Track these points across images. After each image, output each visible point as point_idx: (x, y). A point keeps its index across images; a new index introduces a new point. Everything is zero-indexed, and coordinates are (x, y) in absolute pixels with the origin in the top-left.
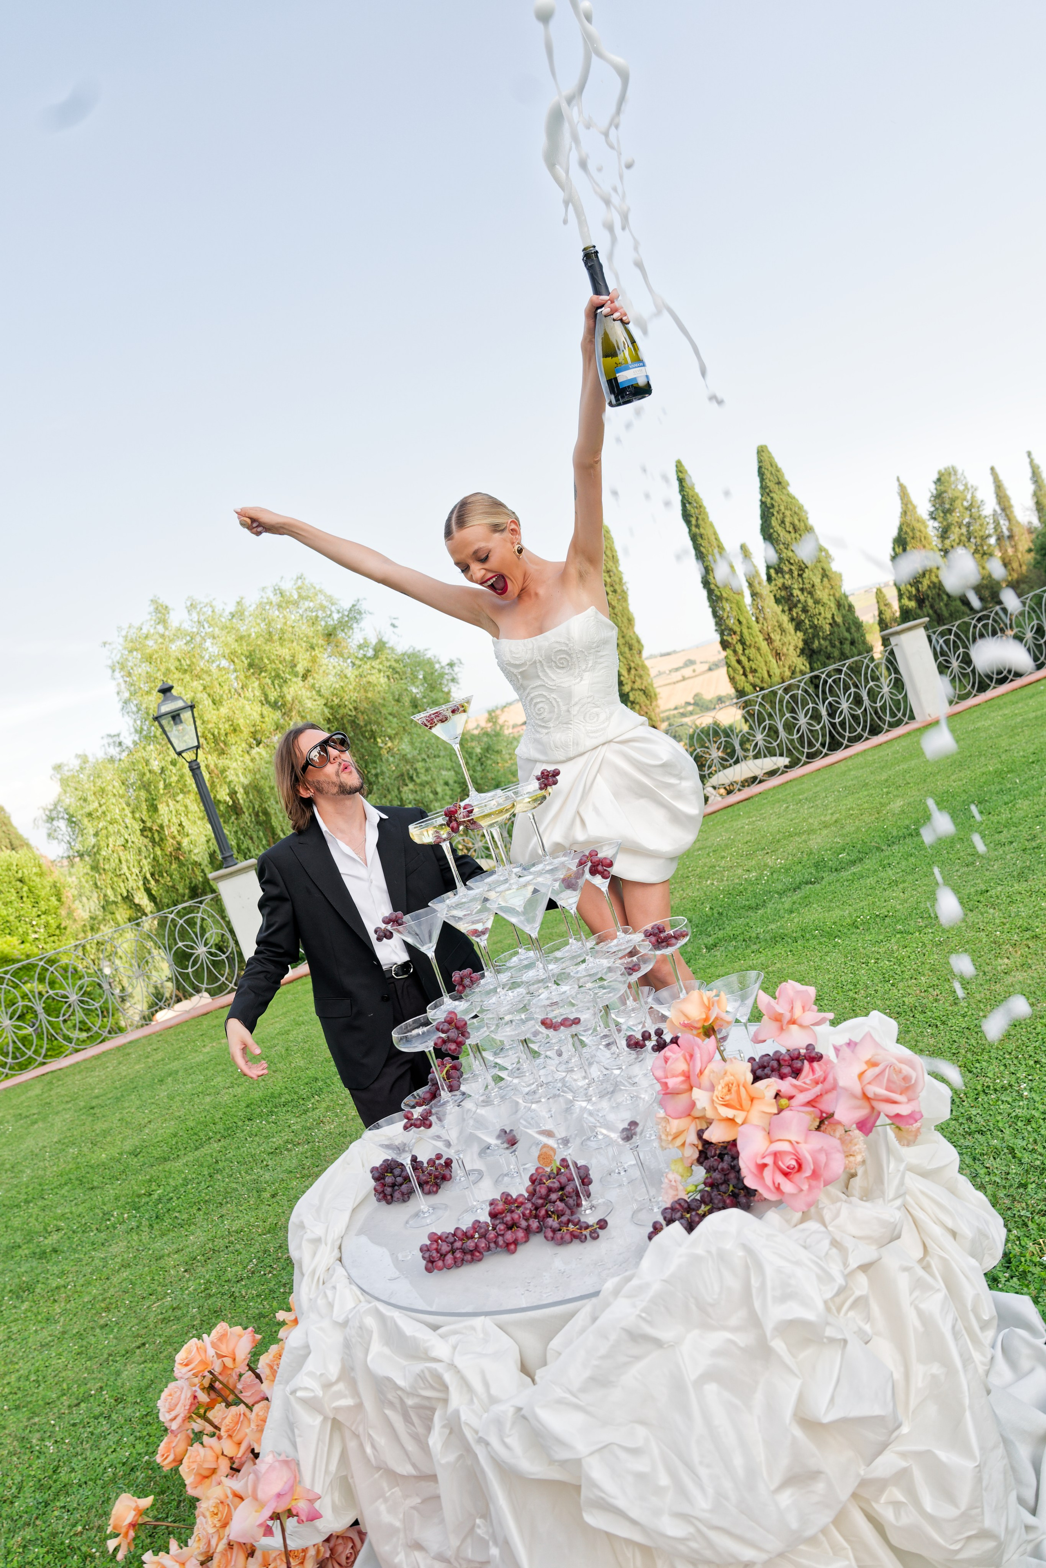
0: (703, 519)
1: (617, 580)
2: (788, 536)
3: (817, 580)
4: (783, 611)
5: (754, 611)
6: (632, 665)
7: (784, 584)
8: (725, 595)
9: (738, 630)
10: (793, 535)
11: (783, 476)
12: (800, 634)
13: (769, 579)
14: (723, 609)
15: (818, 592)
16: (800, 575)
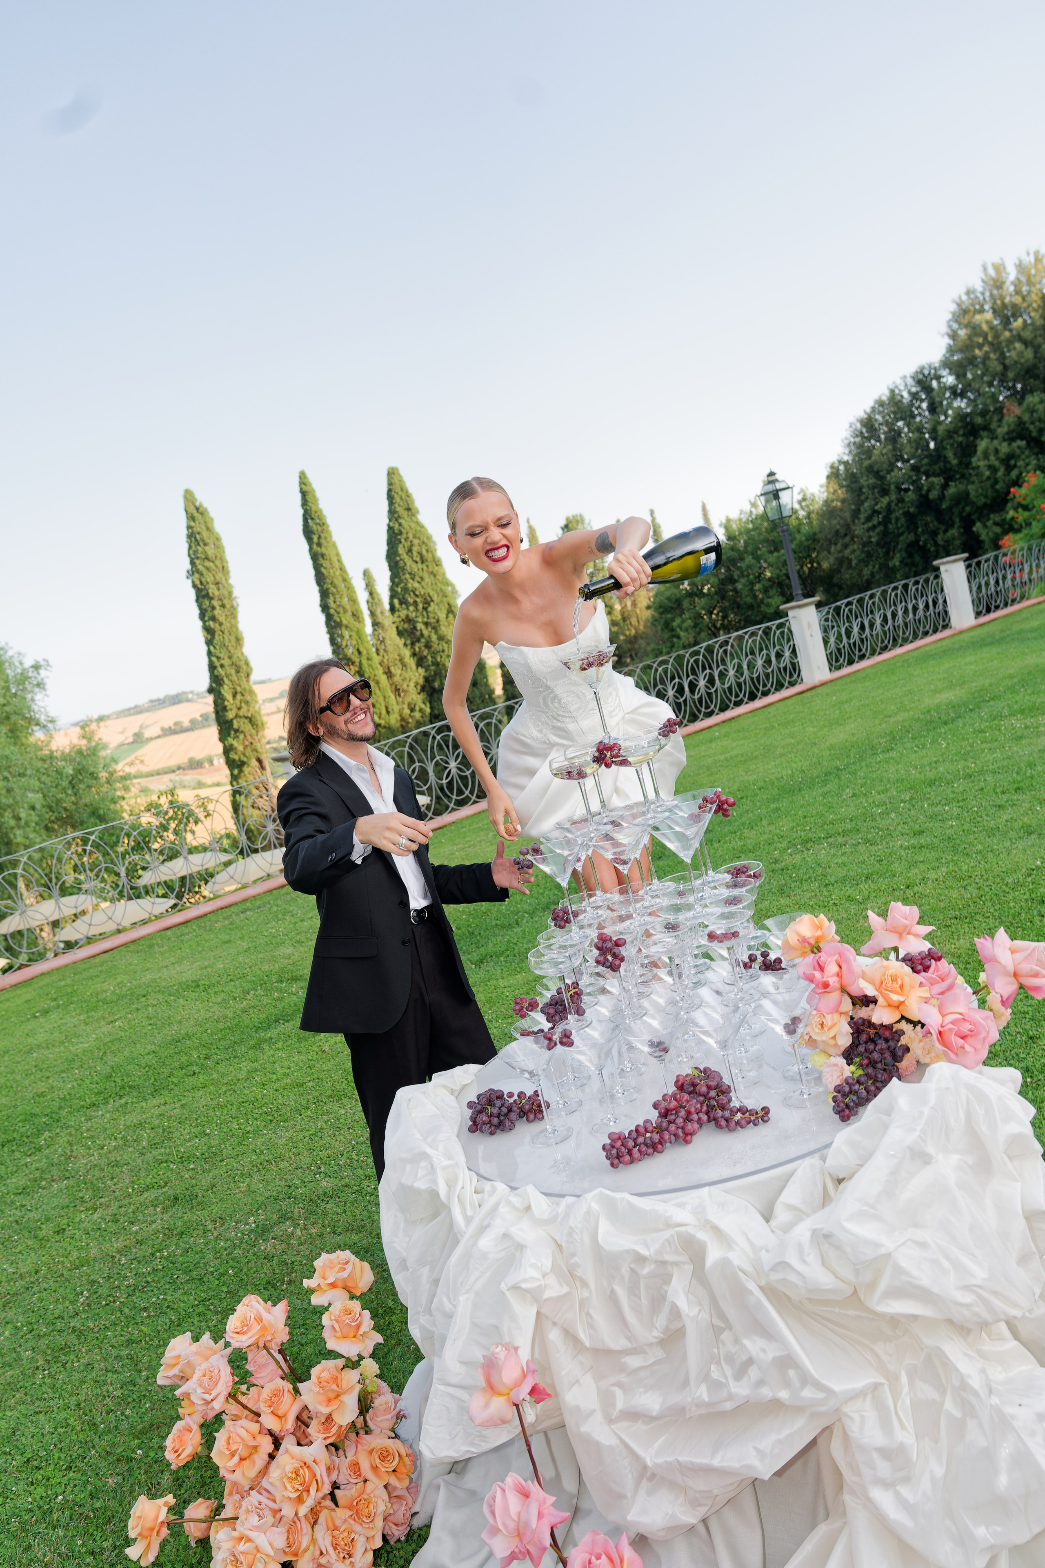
0: (326, 538)
1: (226, 593)
2: (414, 565)
3: (442, 616)
4: (405, 645)
5: (375, 641)
6: (239, 689)
7: (407, 616)
8: (344, 622)
9: (357, 660)
10: (420, 565)
11: (413, 502)
12: (421, 671)
13: (392, 609)
14: (342, 637)
15: (443, 628)
16: (425, 609)
